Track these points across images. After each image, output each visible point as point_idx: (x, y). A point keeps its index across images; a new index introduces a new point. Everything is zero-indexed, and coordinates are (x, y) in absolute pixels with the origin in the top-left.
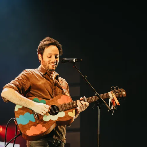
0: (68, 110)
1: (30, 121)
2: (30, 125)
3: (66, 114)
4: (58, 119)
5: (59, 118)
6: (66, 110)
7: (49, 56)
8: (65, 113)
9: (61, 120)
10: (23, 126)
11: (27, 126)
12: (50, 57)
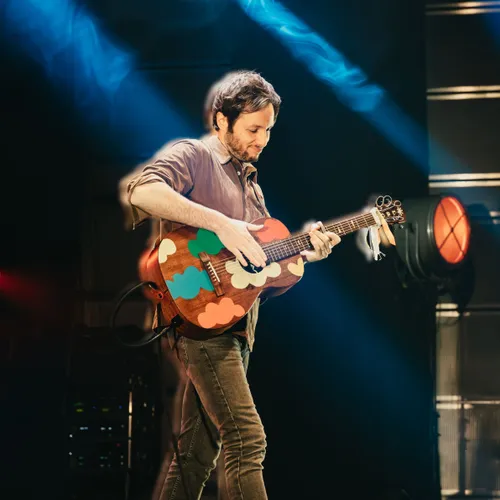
0: (287, 258)
1: (201, 289)
2: (204, 299)
3: (284, 268)
4: (267, 283)
5: (270, 280)
6: (283, 259)
7: (254, 129)
8: (281, 266)
9: (274, 284)
10: (188, 303)
11: (198, 302)
12: (255, 132)
